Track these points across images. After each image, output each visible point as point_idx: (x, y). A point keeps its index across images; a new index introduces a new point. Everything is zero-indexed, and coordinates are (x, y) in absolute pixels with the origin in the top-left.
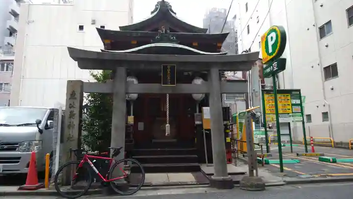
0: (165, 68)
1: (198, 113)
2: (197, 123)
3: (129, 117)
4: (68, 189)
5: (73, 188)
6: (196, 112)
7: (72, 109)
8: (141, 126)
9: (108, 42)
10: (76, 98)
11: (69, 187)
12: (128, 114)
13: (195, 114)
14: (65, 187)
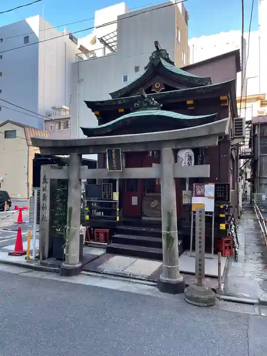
0: (110, 152)
1: (187, 191)
3: (114, 193)
6: (185, 189)
7: (45, 192)
10: (47, 182)
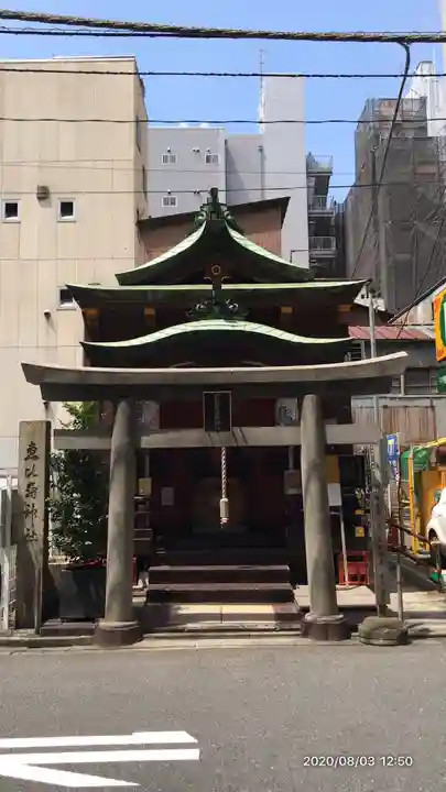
1: (292, 471)
2: (291, 491)
3: (141, 480)
4: (29, 636)
5: (37, 633)
6: (288, 468)
7: (32, 479)
8: (168, 496)
9: (93, 312)
10: (36, 458)
11: (31, 631)
12: (140, 474)
13: (286, 472)
14: (21, 631)
